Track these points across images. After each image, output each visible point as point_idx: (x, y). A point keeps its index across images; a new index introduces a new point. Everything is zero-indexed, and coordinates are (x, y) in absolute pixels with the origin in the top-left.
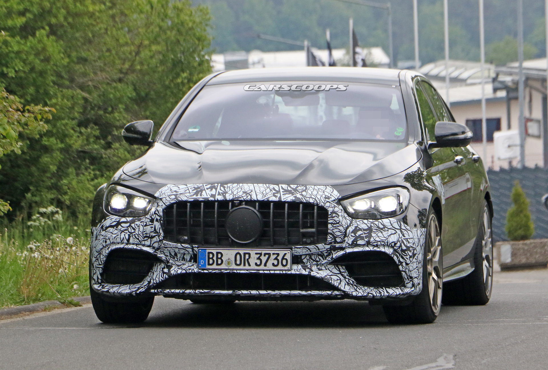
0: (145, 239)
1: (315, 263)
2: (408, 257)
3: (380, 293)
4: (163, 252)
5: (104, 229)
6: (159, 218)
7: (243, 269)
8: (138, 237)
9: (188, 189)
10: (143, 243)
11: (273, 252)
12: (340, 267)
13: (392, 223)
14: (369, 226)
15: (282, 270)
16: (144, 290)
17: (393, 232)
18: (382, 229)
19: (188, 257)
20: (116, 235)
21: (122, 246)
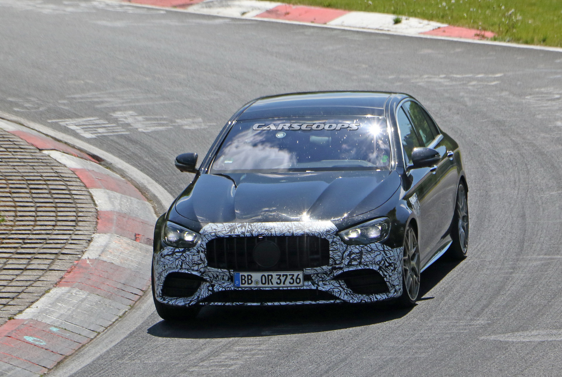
0: (194, 265)
1: (321, 279)
2: (390, 271)
3: (371, 299)
4: (208, 274)
5: (163, 256)
6: (203, 250)
7: (267, 287)
8: (188, 264)
9: (225, 228)
10: (192, 268)
11: (290, 273)
12: (340, 281)
13: (377, 246)
14: (360, 250)
15: (297, 287)
16: (195, 303)
17: (379, 253)
18: (370, 252)
19: (226, 278)
20: (172, 262)
21: (177, 271)
